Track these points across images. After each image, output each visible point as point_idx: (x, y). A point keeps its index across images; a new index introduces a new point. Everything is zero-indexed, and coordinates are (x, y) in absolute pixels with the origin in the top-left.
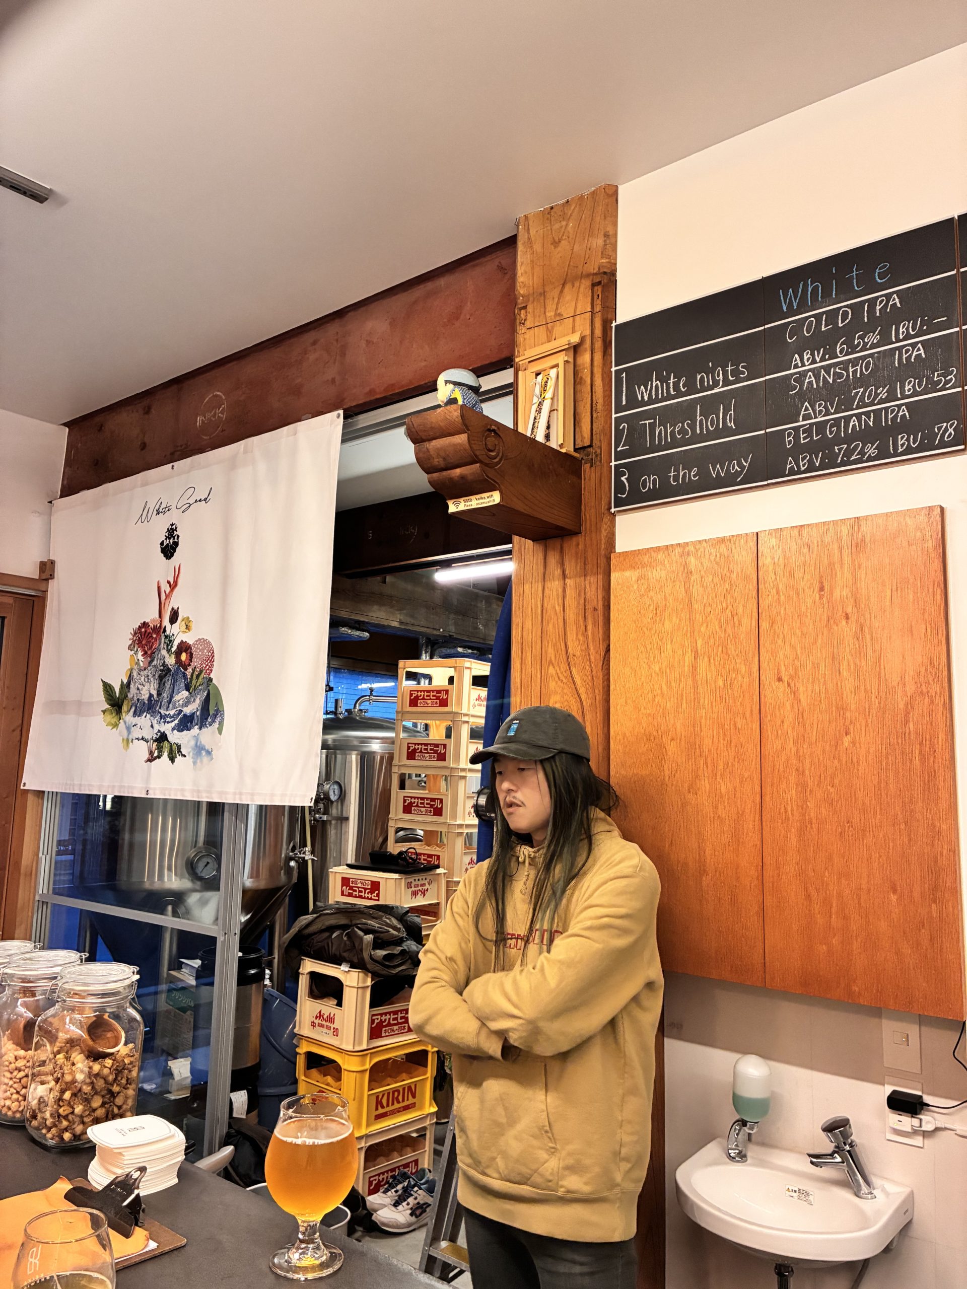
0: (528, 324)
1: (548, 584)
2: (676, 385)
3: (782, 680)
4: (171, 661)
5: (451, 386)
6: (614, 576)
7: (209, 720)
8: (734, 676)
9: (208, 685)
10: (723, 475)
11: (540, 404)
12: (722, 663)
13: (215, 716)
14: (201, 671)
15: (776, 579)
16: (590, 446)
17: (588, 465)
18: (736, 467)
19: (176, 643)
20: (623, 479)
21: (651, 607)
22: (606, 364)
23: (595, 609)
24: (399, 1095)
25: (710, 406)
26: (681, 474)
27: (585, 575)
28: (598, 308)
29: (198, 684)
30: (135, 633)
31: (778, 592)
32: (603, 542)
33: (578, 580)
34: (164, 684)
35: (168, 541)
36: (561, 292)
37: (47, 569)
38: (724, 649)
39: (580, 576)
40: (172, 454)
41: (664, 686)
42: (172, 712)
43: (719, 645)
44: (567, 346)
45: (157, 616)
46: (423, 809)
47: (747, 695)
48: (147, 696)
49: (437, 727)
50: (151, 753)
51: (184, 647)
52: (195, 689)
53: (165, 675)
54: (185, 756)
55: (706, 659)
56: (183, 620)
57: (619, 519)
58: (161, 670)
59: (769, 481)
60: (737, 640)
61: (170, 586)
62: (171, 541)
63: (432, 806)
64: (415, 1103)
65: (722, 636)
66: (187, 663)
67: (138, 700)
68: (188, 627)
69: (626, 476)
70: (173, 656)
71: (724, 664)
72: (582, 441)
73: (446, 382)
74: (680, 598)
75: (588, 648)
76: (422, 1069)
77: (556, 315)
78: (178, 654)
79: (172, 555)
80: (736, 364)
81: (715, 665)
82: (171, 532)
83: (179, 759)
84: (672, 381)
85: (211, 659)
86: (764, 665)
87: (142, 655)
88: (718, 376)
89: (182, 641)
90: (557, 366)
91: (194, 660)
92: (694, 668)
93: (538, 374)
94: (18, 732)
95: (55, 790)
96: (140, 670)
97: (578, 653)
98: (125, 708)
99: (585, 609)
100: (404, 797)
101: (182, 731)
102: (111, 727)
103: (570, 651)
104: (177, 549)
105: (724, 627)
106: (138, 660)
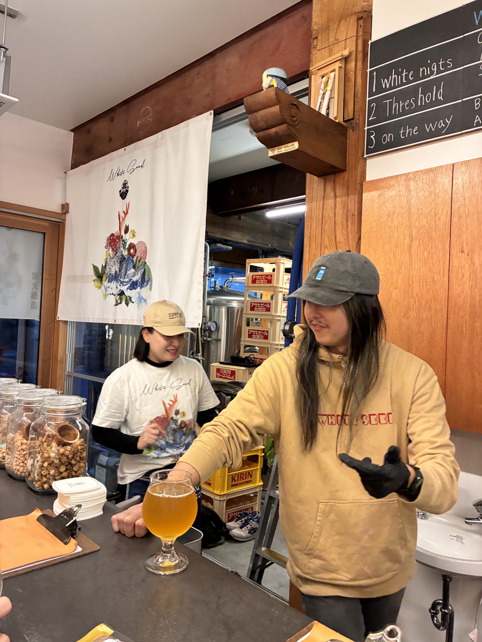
0: (318, 48)
1: (326, 202)
2: (407, 76)
3: (464, 252)
4: (125, 253)
5: (270, 78)
6: (365, 195)
7: (145, 284)
8: (434, 251)
9: (144, 265)
10: (433, 130)
11: (324, 94)
12: (427, 243)
13: (148, 281)
14: (141, 258)
15: (464, 191)
16: (353, 119)
17: (351, 130)
18: (442, 124)
19: (128, 244)
20: (372, 137)
21: (386, 212)
22: (364, 68)
23: (353, 215)
24: (243, 476)
25: (427, 88)
26: (407, 131)
27: (348, 195)
28: (360, 33)
29: (139, 265)
30: (108, 240)
31: (464, 200)
32: (359, 175)
33: (344, 198)
34: (122, 265)
35: (123, 190)
36: (339, 25)
37: (65, 208)
38: (429, 234)
39: (345, 196)
40: (125, 143)
41: (392, 258)
42: (127, 280)
43: (426, 232)
44: (341, 57)
45: (119, 230)
46: (258, 336)
47: (441, 262)
48: (114, 272)
49: (266, 295)
50: (117, 301)
51: (132, 246)
52: (138, 268)
53: (123, 261)
54: (133, 303)
55: (418, 241)
56: (131, 232)
57: (369, 162)
58: (120, 258)
59: (463, 132)
60: (437, 229)
61: (124, 214)
62: (125, 190)
63: (263, 334)
64: (252, 480)
65: (428, 227)
66: (134, 254)
67: (110, 274)
68: (134, 235)
69: (374, 135)
70: (126, 251)
71: (429, 244)
72: (348, 116)
73: (268, 76)
74: (404, 205)
75: (348, 238)
76: (255, 464)
77: (335, 40)
78: (129, 250)
79: (125, 197)
80: (445, 59)
81: (423, 244)
82: (125, 185)
83: (130, 304)
84: (404, 74)
85: (145, 252)
86: (453, 243)
87: (112, 251)
88: (434, 68)
89: (131, 243)
90: (334, 70)
91: (137, 252)
92: (410, 247)
93: (323, 77)
94: (54, 292)
95: (73, 321)
96: (111, 259)
97: (342, 240)
98: (104, 278)
99: (347, 215)
100: (249, 330)
101: (132, 290)
102: (97, 289)
103: (338, 240)
104: (128, 194)
105: (429, 223)
106: (110, 253)
